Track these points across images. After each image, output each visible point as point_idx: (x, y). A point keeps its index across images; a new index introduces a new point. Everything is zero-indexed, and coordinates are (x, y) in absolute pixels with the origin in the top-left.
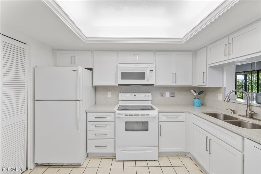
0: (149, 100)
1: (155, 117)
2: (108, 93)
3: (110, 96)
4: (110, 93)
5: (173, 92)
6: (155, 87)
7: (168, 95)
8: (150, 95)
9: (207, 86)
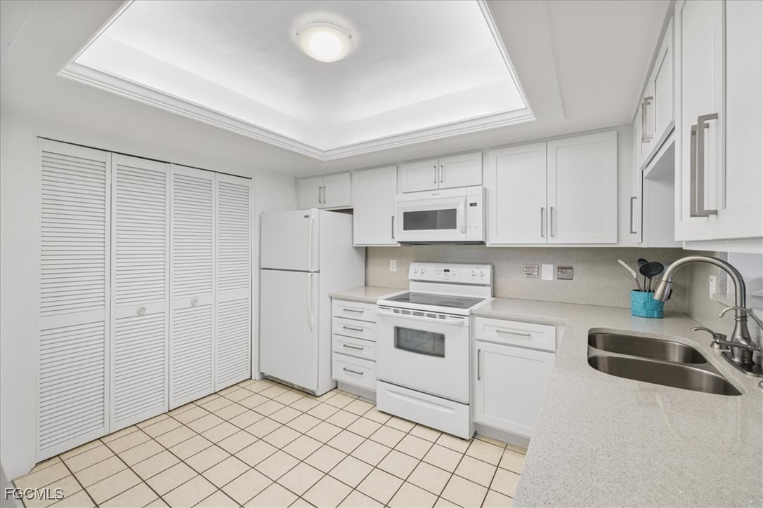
1: (461, 325)
2: (391, 261)
3: (395, 270)
4: (395, 261)
5: (569, 265)
7: (548, 272)
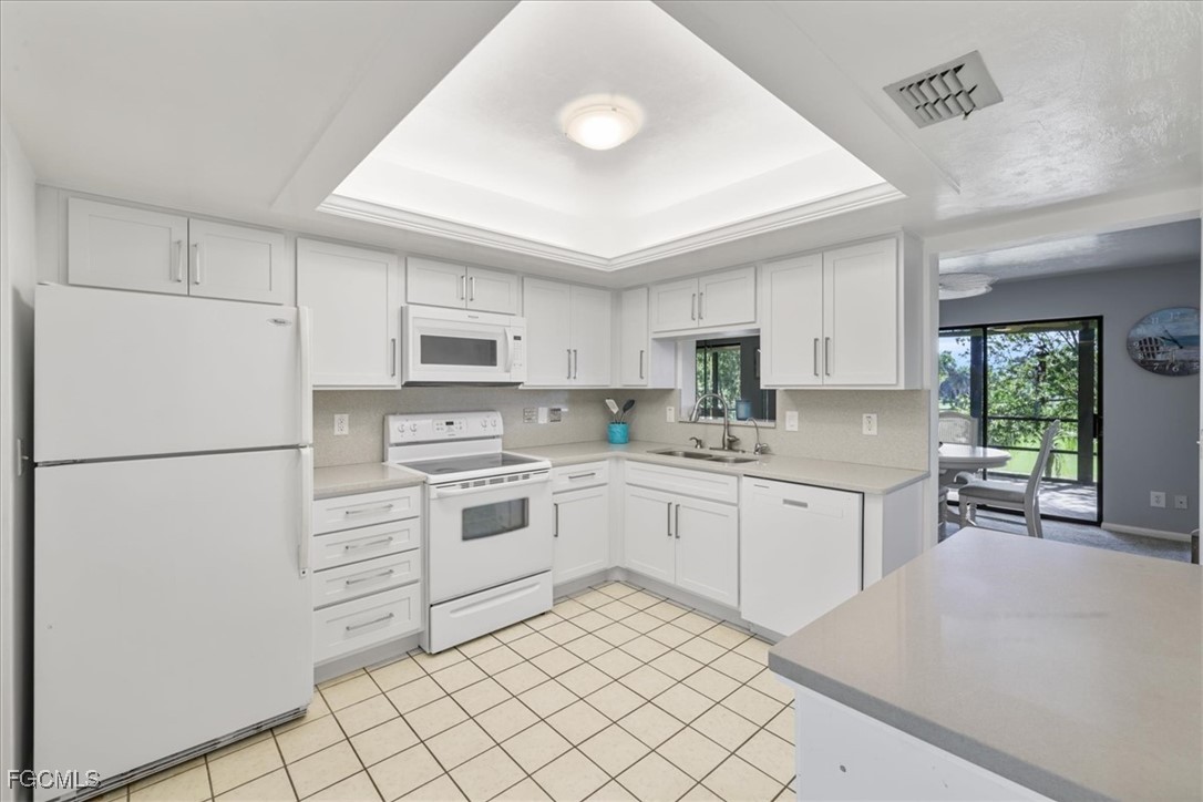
0: (494, 437)
1: (547, 481)
2: (337, 417)
3: (346, 431)
4: (346, 416)
5: (556, 407)
6: (522, 390)
7: (543, 416)
8: (497, 418)
9: (650, 386)
